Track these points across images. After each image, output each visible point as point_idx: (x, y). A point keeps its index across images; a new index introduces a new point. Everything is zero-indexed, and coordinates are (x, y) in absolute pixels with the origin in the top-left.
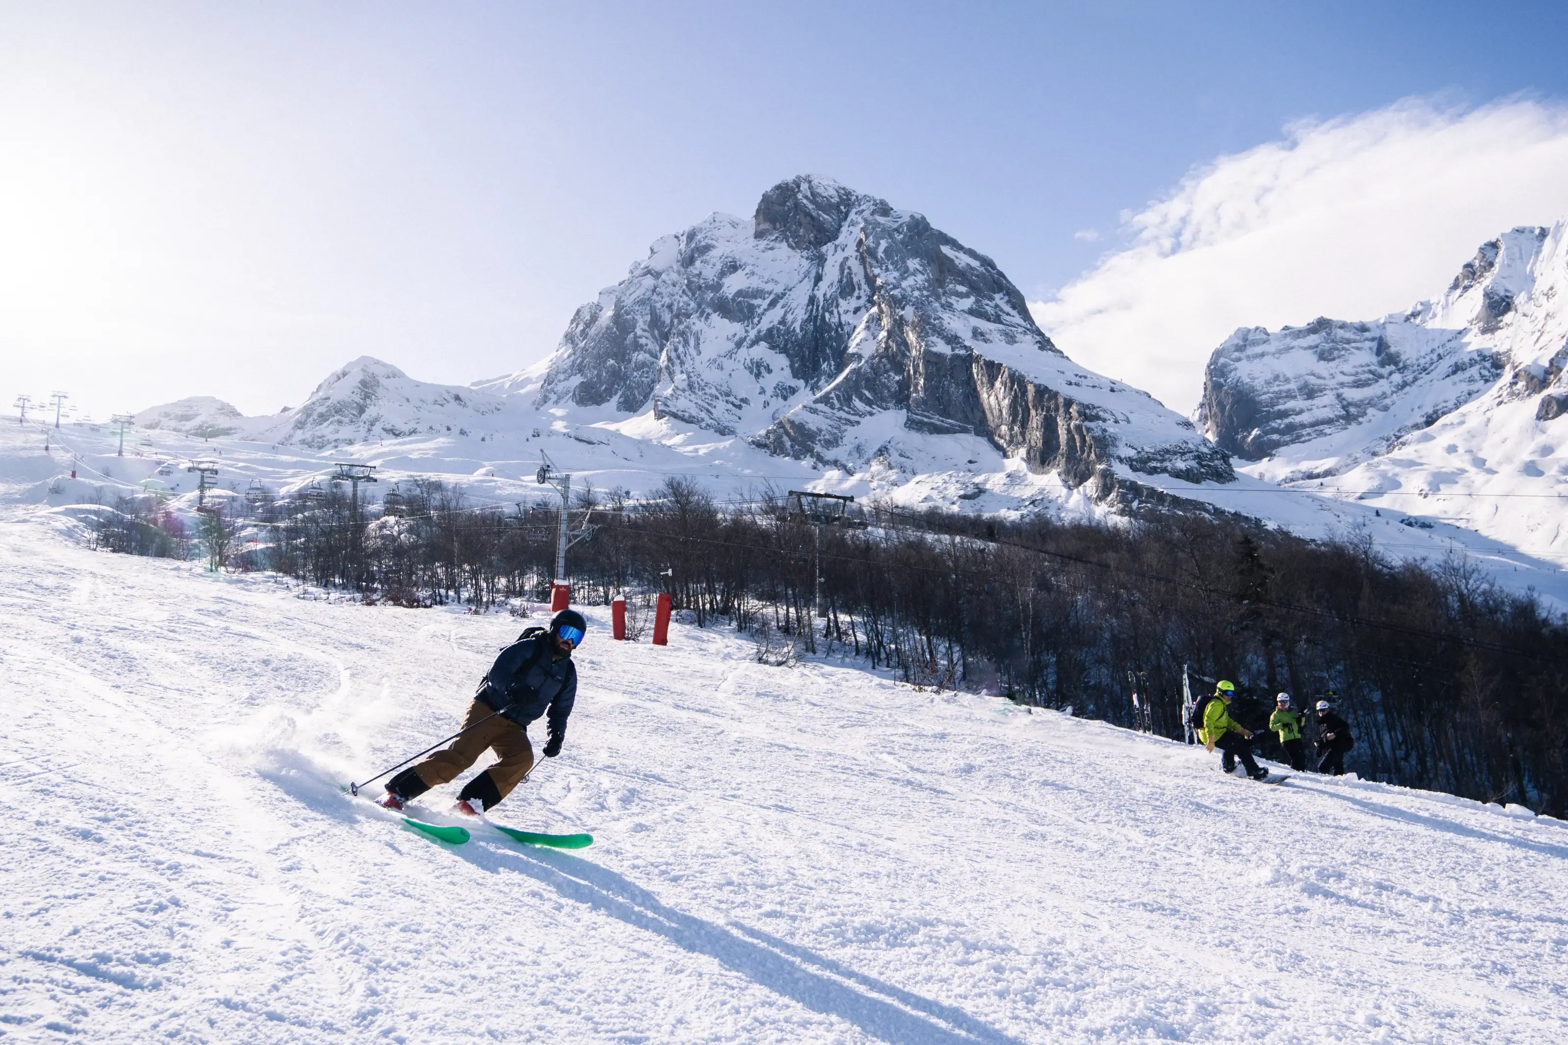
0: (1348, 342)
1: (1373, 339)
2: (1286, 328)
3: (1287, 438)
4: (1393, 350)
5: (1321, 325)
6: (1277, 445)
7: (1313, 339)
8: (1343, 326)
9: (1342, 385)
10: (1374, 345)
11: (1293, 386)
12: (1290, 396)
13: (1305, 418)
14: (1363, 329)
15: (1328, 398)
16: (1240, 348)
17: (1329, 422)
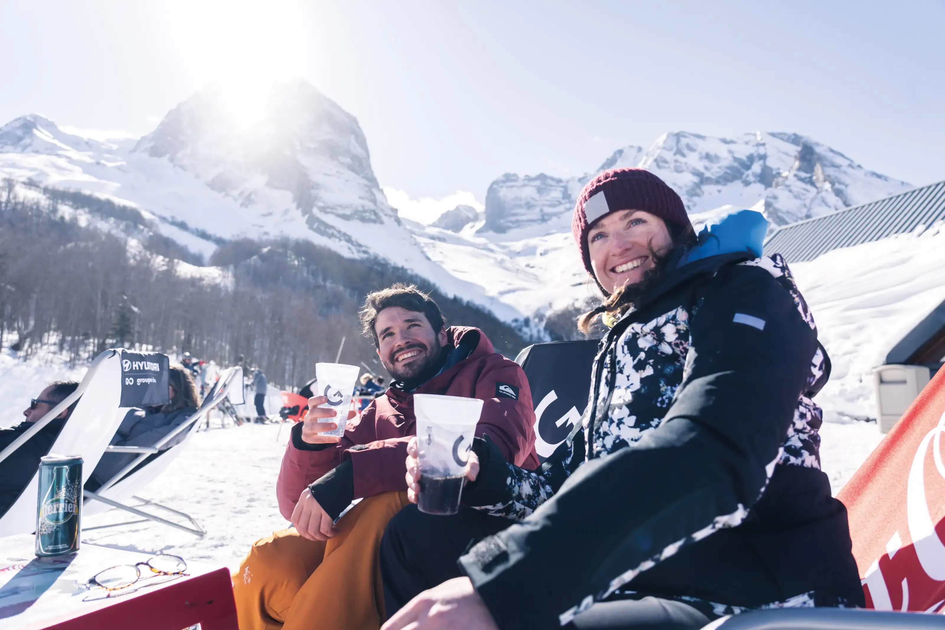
0: (552, 186)
1: (562, 187)
2: (526, 176)
3: (515, 225)
4: (569, 192)
5: (542, 177)
6: (510, 228)
7: (538, 183)
8: (552, 179)
9: (544, 205)
10: (562, 189)
11: (523, 203)
12: (520, 206)
13: (524, 218)
14: (559, 181)
15: (537, 210)
16: (504, 182)
17: (533, 221)
